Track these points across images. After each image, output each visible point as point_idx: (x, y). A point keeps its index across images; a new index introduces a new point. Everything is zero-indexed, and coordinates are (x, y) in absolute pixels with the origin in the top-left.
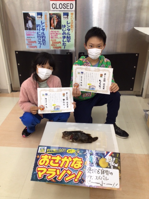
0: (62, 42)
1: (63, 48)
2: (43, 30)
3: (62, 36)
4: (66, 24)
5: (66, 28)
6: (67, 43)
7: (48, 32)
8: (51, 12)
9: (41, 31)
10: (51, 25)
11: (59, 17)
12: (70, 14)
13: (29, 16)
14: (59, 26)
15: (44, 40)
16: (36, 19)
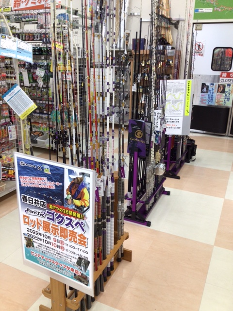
0: (224, 101)
1: (223, 105)
2: (213, 93)
3: (224, 97)
4: (228, 91)
5: (228, 93)
6: (227, 102)
7: (216, 94)
8: (220, 84)
9: (211, 94)
10: (218, 91)
11: (224, 86)
12: (231, 86)
13: (206, 85)
14: (223, 91)
15: (212, 99)
16: (210, 87)
